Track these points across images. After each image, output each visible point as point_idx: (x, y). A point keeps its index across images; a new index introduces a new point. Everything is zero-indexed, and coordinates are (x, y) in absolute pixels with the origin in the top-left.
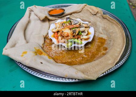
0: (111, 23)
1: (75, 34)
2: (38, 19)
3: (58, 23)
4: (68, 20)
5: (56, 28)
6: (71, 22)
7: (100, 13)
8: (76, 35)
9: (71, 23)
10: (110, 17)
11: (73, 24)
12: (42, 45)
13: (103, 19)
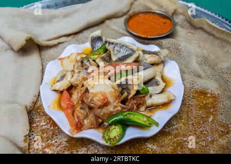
0: (219, 41)
1: (129, 93)
2: (6, 46)
3: (69, 57)
4: (99, 45)
5: (63, 77)
6: (106, 50)
7: (181, 14)
8: (131, 96)
9: (110, 56)
10: (213, 24)
11: (114, 58)
12: (25, 141)
13: (193, 31)
